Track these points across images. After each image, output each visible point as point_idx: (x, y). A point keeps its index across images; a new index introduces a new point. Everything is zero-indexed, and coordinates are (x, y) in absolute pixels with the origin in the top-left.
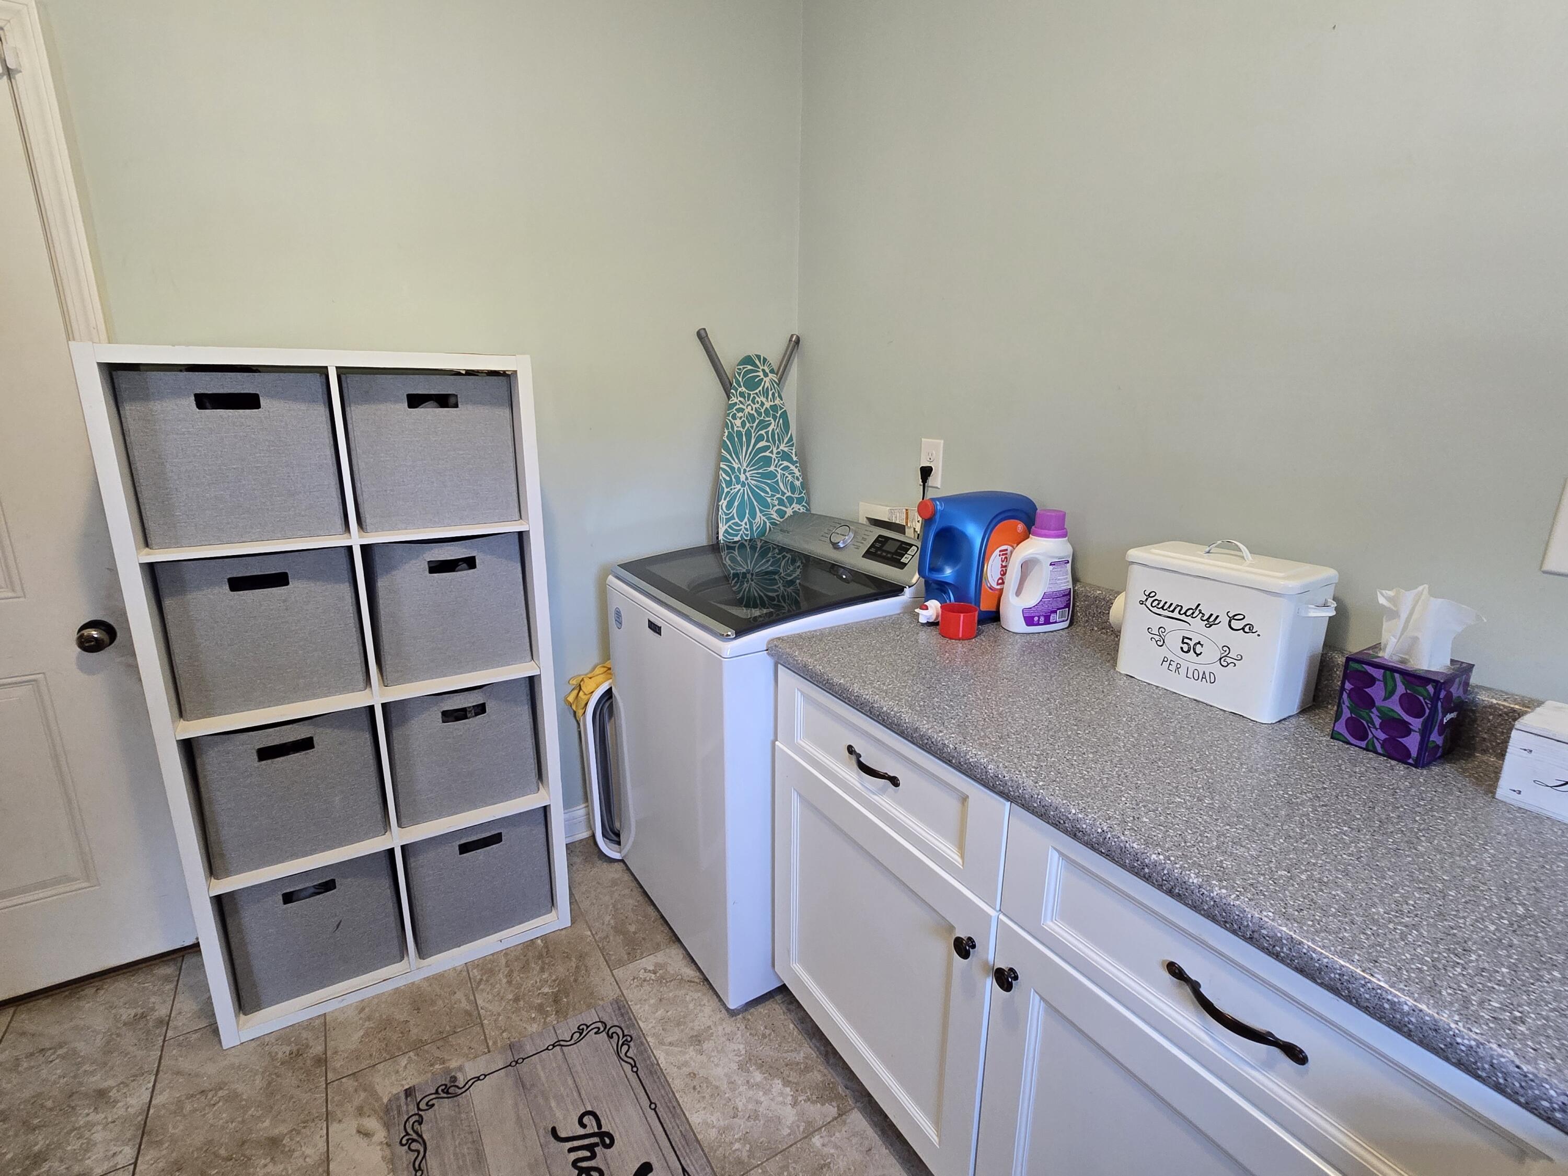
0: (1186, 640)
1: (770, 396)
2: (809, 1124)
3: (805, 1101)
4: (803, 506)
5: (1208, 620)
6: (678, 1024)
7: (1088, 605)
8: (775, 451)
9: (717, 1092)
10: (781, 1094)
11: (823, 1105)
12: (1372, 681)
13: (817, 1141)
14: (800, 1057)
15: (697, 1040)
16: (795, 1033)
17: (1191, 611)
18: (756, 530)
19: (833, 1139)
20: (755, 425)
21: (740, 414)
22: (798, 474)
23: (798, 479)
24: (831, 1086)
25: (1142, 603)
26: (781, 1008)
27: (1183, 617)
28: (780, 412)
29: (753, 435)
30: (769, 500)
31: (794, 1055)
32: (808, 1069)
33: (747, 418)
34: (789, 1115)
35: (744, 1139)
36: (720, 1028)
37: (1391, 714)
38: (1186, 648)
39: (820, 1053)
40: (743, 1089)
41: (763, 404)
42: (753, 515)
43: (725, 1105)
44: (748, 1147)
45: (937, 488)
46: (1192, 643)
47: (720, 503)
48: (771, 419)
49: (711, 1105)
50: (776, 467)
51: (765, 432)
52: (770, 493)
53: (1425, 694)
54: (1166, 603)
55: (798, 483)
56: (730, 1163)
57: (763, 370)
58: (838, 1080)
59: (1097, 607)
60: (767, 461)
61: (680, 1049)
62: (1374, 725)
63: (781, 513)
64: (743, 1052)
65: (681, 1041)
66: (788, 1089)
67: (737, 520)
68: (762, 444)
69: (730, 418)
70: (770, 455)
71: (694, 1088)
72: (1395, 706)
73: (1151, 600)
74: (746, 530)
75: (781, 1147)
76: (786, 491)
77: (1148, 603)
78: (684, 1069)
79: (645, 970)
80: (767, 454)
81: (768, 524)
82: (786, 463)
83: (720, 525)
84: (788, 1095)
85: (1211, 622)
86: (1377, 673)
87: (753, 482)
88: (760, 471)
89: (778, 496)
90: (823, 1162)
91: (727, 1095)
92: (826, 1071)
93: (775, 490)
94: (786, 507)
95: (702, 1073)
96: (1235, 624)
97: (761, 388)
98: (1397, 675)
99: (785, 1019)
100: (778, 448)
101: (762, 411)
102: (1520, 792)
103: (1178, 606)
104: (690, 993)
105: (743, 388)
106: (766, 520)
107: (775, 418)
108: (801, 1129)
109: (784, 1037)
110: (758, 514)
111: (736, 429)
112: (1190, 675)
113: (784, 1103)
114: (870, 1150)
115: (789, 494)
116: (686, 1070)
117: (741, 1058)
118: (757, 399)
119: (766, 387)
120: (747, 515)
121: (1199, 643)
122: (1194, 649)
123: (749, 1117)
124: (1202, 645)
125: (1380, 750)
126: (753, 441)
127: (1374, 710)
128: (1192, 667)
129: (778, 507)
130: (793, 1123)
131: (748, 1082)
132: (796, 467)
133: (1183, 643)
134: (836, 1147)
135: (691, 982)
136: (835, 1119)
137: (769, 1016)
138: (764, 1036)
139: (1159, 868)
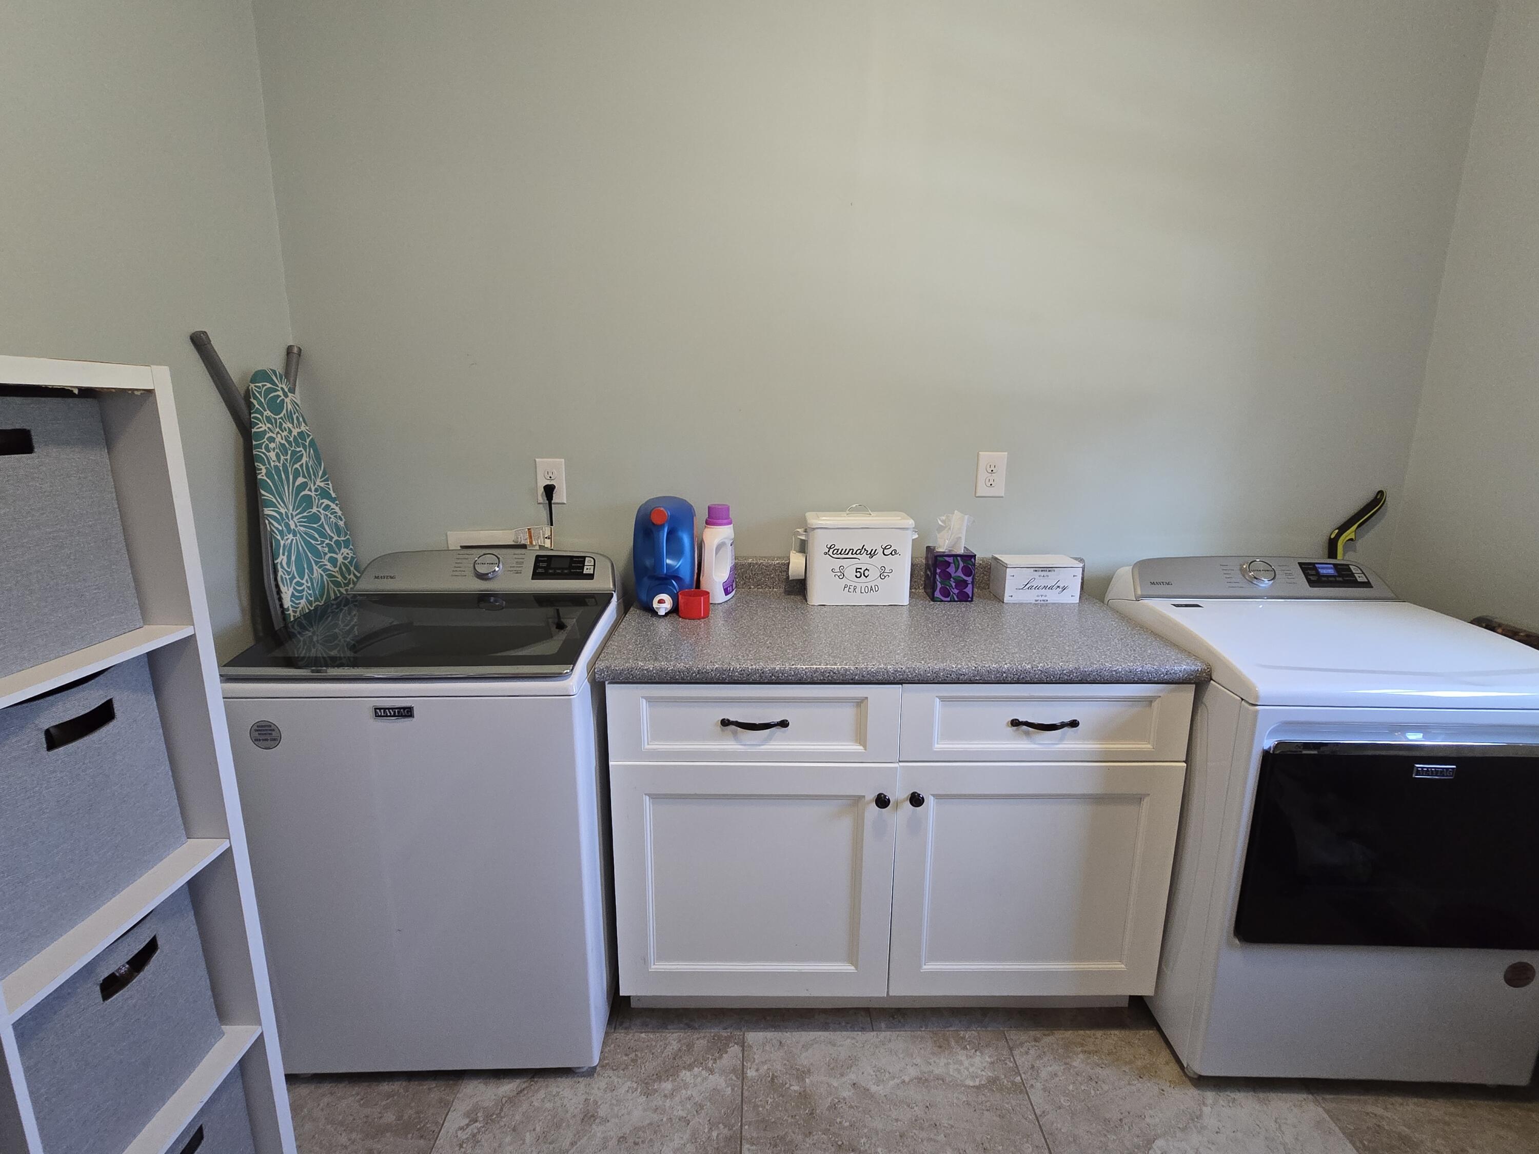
0: (858, 570)
1: (295, 421)
2: (734, 1071)
3: (714, 1063)
4: (351, 549)
5: (870, 554)
6: (558, 1126)
7: (744, 571)
8: (313, 489)
9: (655, 1128)
10: (696, 1077)
11: (727, 1052)
12: (949, 564)
13: (751, 1073)
14: (675, 1046)
15: (589, 1117)
16: (652, 1036)
17: (859, 551)
18: (317, 585)
19: (757, 1061)
20: (288, 457)
21: (272, 445)
22: (340, 513)
23: (341, 520)
24: (716, 1038)
25: (826, 553)
26: (620, 1033)
27: (855, 556)
28: (308, 441)
29: (290, 469)
30: (319, 547)
31: (669, 1048)
32: (690, 1046)
33: (280, 450)
34: (718, 1081)
35: (712, 1125)
36: (595, 1091)
37: (959, 578)
38: (858, 575)
39: (685, 1029)
40: (668, 1103)
41: (290, 432)
42: (311, 571)
43: (672, 1125)
44: (721, 1126)
45: (564, 504)
46: (862, 571)
47: (279, 560)
48: (301, 449)
49: (662, 1136)
50: (317, 507)
51: (300, 466)
52: (319, 539)
53: (971, 564)
54: (842, 550)
55: (341, 523)
56: (725, 1147)
57: (282, 388)
58: (714, 1031)
59: (752, 571)
60: (308, 500)
61: (586, 1138)
62: (952, 587)
63: (333, 561)
64: (635, 1085)
65: (578, 1133)
66: (696, 1069)
67: (298, 579)
68: (300, 480)
69: (264, 450)
70: (309, 493)
71: (636, 1144)
72: (960, 574)
73: (832, 551)
74: (308, 587)
75: (739, 1100)
76: (332, 535)
77: (831, 553)
78: (610, 1143)
79: (462, 1128)
80: (306, 492)
81: (325, 577)
82: (326, 502)
83: (283, 589)
84: (700, 1072)
85: (872, 554)
86: (950, 560)
87: (302, 528)
88: (305, 514)
89: (327, 541)
90: (769, 1079)
91: (665, 1119)
92: (702, 1035)
93: (323, 535)
94: (337, 554)
95: (626, 1130)
96: (886, 552)
97: (284, 411)
98: (959, 558)
99: (633, 1036)
100: (315, 484)
101: (291, 439)
102: (1012, 596)
103: (850, 550)
104: (534, 1098)
105: (268, 412)
106: (322, 573)
107: (305, 447)
108: (734, 1078)
109: (647, 1046)
110: (315, 567)
111: (272, 464)
112: (863, 591)
113: (706, 1079)
114: (781, 1043)
115: (336, 538)
116: (613, 1143)
117: (639, 1090)
118: (284, 425)
119: (289, 410)
120: (306, 571)
121: (866, 569)
122: (864, 574)
123: (697, 1112)
124: (868, 570)
125: (956, 599)
126: (291, 477)
127: (952, 579)
128: (864, 585)
129: (329, 555)
130: (726, 1081)
131: (665, 1096)
132: (337, 505)
133: (856, 572)
134: (764, 1063)
135: (521, 1091)
136: (743, 1050)
137: (619, 1046)
138: (634, 1061)
139: (1011, 670)
